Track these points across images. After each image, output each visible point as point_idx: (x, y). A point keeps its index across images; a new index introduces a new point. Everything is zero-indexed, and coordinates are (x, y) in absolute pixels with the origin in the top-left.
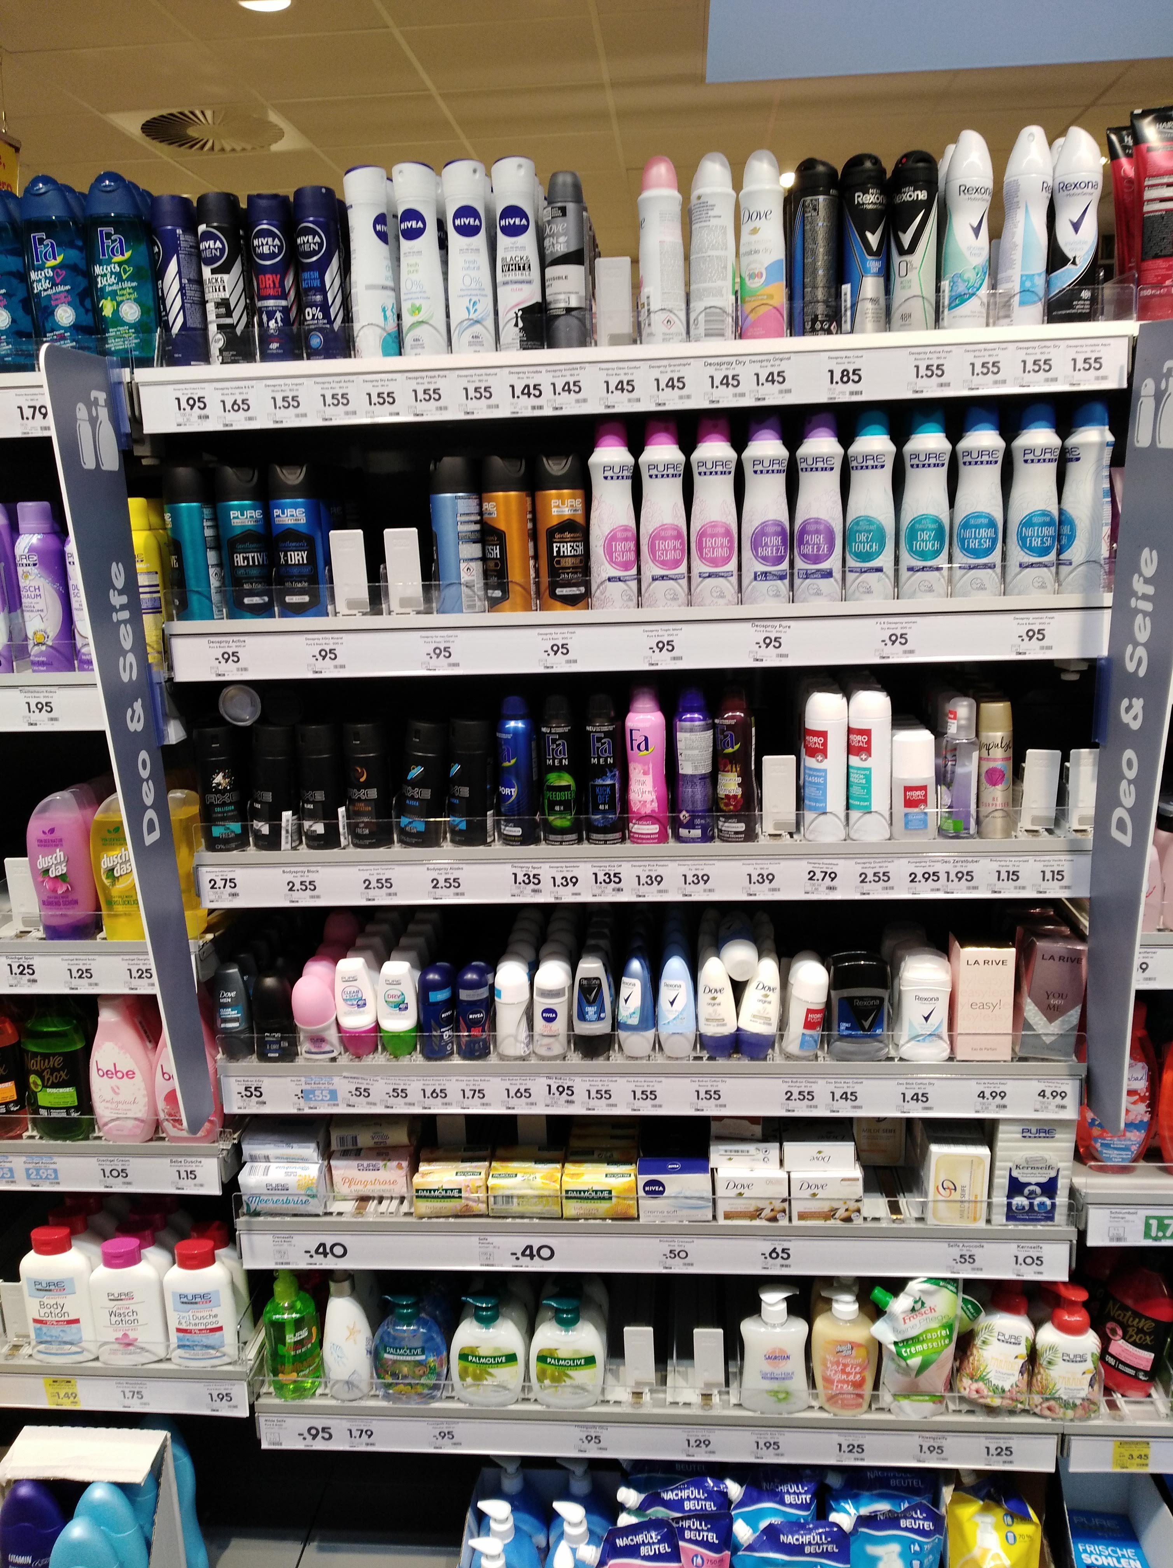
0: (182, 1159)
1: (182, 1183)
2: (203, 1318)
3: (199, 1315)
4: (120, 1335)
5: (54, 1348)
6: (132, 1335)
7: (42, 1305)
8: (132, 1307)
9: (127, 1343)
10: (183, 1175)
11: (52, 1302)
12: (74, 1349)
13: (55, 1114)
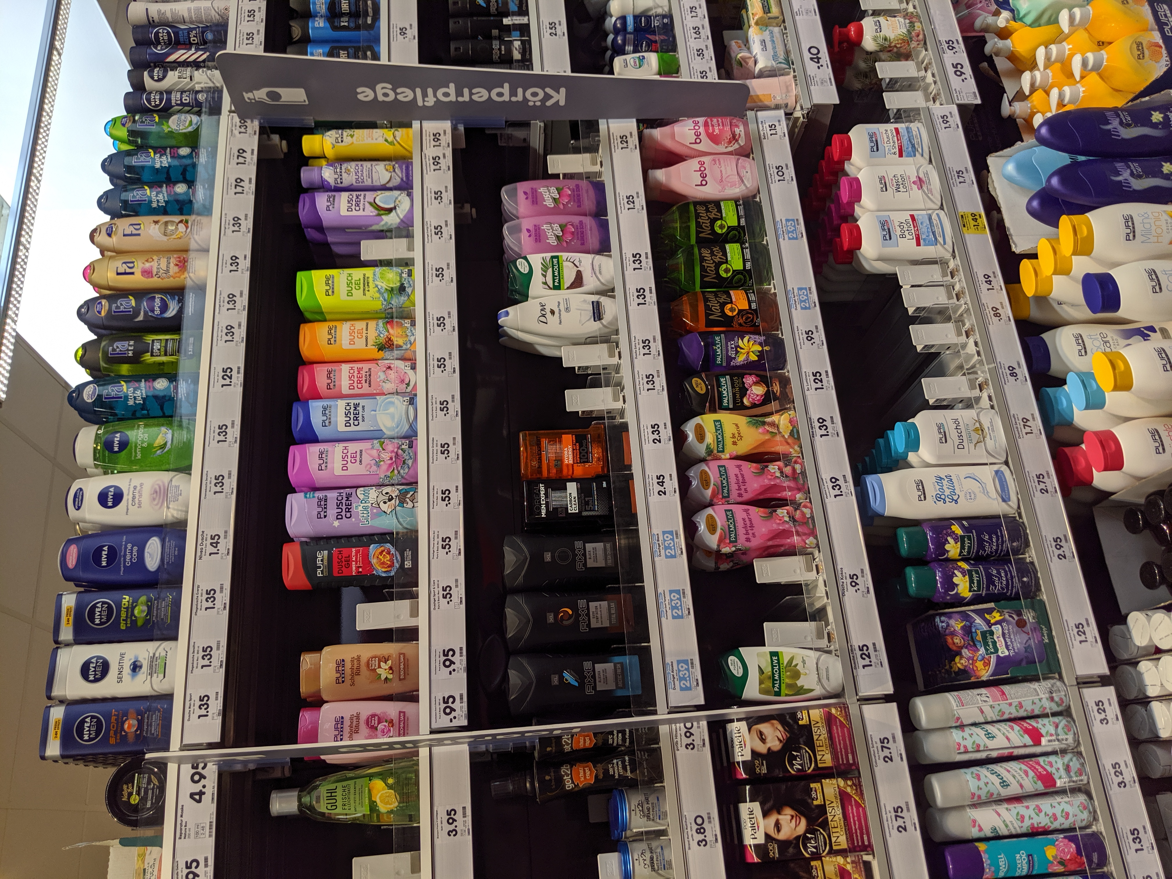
0: (762, 133)
1: (780, 133)
2: (888, 137)
3: (886, 140)
4: (915, 187)
5: (938, 231)
6: (914, 178)
7: (903, 236)
8: (891, 177)
9: (920, 182)
10: (773, 132)
11: (898, 229)
12: (934, 216)
13: (742, 213)
